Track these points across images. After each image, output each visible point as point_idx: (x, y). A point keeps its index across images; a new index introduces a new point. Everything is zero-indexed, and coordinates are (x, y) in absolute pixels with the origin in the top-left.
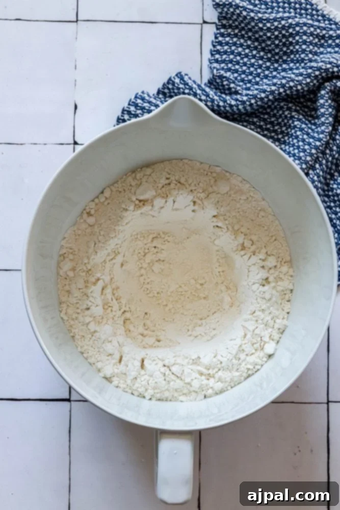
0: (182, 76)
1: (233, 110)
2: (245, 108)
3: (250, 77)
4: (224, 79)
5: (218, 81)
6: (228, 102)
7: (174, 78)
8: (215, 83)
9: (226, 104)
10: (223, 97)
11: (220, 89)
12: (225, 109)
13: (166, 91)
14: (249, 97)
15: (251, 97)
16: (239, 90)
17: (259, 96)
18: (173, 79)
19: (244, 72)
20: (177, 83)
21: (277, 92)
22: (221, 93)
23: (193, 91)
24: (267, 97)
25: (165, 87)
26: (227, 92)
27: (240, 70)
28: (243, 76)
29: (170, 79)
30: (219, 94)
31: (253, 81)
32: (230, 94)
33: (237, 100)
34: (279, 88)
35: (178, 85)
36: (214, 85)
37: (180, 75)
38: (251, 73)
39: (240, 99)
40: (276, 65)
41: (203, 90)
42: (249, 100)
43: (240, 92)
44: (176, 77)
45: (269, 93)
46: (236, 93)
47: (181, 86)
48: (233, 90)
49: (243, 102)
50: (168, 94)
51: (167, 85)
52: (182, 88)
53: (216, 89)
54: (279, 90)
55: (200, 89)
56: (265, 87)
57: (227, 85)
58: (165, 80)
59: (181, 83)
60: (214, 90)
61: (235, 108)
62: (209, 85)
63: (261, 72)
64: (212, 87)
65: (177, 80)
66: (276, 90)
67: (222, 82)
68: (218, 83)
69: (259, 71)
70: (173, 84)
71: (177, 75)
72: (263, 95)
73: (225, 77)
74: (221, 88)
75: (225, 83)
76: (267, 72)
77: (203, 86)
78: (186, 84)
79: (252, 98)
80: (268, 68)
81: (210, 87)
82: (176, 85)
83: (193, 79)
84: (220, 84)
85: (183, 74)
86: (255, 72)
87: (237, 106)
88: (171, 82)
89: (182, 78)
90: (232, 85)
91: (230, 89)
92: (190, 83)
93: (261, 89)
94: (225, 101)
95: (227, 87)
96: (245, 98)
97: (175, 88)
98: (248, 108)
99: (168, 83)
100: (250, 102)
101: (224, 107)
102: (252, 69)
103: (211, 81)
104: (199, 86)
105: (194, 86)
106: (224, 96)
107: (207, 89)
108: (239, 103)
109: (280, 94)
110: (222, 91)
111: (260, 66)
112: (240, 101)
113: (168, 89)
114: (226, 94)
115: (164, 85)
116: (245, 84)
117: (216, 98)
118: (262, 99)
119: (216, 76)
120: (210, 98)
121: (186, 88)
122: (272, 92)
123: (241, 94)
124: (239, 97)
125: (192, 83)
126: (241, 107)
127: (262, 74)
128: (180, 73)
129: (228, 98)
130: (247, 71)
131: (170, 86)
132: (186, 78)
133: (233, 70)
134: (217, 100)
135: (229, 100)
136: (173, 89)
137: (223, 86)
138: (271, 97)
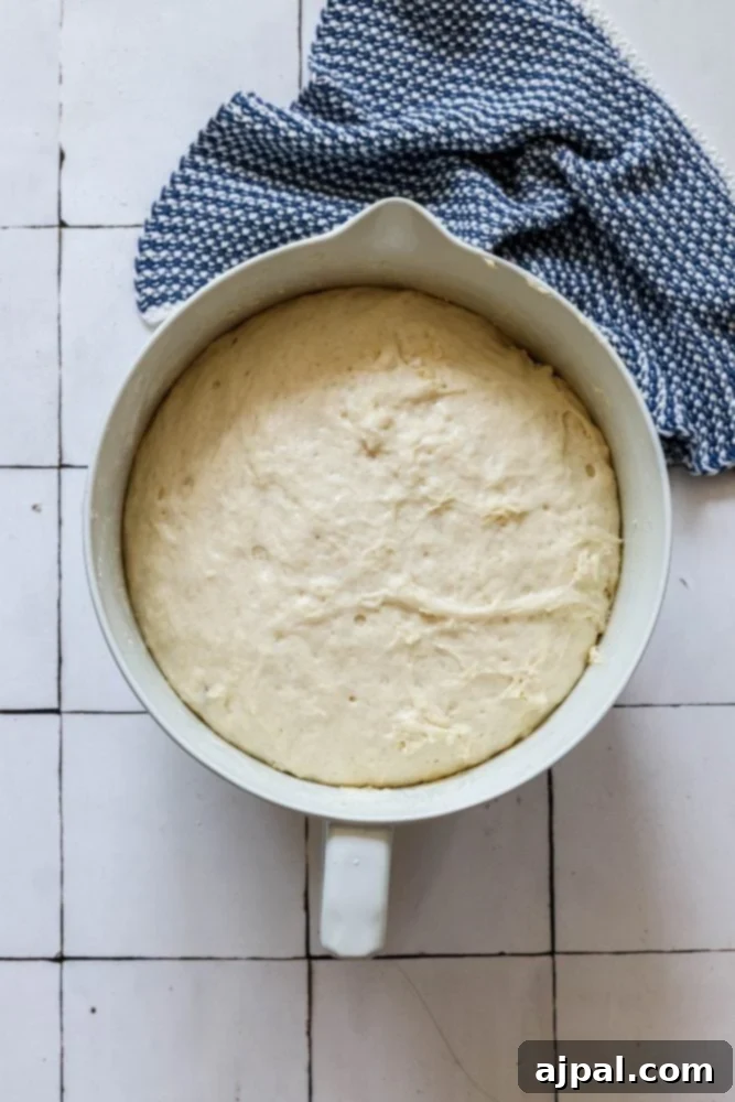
0: (243, 99)
1: (348, 154)
2: (370, 151)
3: (388, 86)
4: (331, 93)
5: (320, 95)
6: (341, 138)
7: (229, 106)
8: (313, 101)
9: (336, 142)
10: (329, 129)
11: (322, 113)
12: (335, 153)
13: (216, 134)
14: (382, 132)
15: (386, 133)
16: (361, 114)
17: (400, 135)
18: (228, 109)
19: (376, 75)
20: (238, 116)
21: (434, 139)
22: (325, 119)
23: (270, 125)
24: (415, 141)
25: (213, 126)
26: (336, 117)
27: (370, 70)
28: (374, 82)
29: (222, 110)
30: (320, 121)
31: (393, 93)
32: (342, 121)
33: (357, 135)
34: (441, 133)
35: (240, 118)
36: (311, 105)
37: (238, 99)
38: (390, 78)
39: (364, 134)
40: (439, 67)
41: (289, 120)
42: (381, 138)
43: (361, 117)
44: (233, 105)
45: (420, 136)
46: (354, 119)
47: (246, 119)
48: (348, 113)
49: (369, 141)
50: (220, 141)
51: (218, 123)
52: (249, 123)
53: (315, 112)
54: (439, 138)
55: (282, 119)
56: (417, 122)
57: (336, 103)
58: (213, 113)
59: (245, 114)
60: (311, 116)
61: (352, 151)
62: (300, 105)
63: (410, 78)
64: (307, 108)
65: (236, 110)
66: (434, 135)
67: (327, 97)
68: (318, 100)
69: (406, 74)
70: (230, 117)
71: (234, 100)
72: (409, 136)
73: (333, 89)
74: (324, 109)
75: (333, 99)
76: (420, 79)
77: (288, 112)
78: (254, 113)
79: (387, 137)
80: (423, 71)
81: (303, 111)
82: (236, 119)
83: (265, 100)
84: (323, 101)
85: (244, 95)
86: (397, 77)
87: (357, 146)
88: (224, 115)
89: (245, 105)
90: (346, 105)
91: (342, 111)
92: (263, 110)
93: (408, 124)
94: (334, 136)
95: (336, 107)
96: (373, 134)
97: (234, 125)
98: (377, 152)
99: (219, 117)
100: (381, 142)
101: (333, 148)
102: (392, 70)
103: (304, 98)
104: (280, 113)
105: (272, 114)
106: (331, 125)
107: (297, 117)
108: (361, 141)
109: (438, 144)
110: (327, 115)
111: (409, 67)
112: (363, 138)
113: (220, 129)
114: (334, 121)
115: (211, 123)
116: (377, 98)
117: (317, 131)
118: (404, 142)
119: (317, 86)
120: (304, 132)
121: (256, 122)
122: (427, 136)
123: (365, 123)
124: (362, 129)
125: (266, 109)
126: (363, 150)
127: (410, 82)
128: (238, 95)
129: (340, 129)
130: (384, 73)
131: (224, 124)
132: (252, 102)
133: (357, 69)
134: (319, 136)
135: (342, 133)
136: (230, 128)
137: (329, 105)
138: (421, 144)
